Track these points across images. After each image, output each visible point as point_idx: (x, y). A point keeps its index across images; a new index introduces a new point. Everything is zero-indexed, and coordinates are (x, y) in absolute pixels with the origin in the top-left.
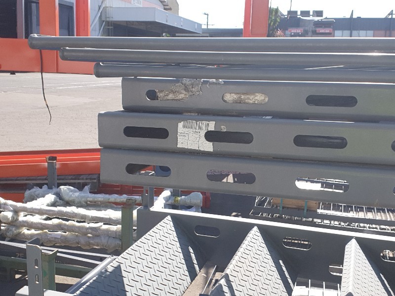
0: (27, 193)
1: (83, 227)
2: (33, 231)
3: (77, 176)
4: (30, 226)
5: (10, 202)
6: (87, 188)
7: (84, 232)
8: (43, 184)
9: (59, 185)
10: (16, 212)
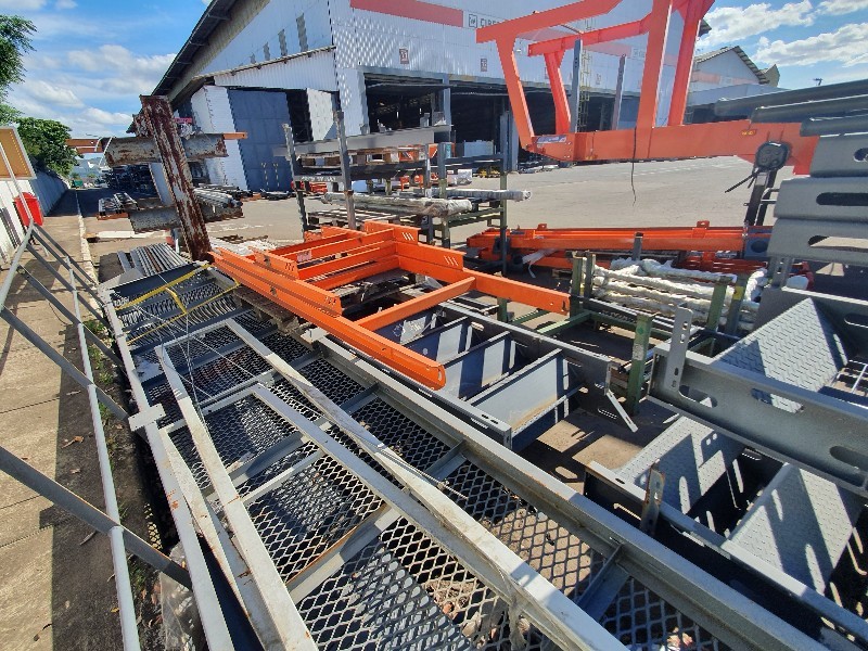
0: (614, 262)
1: (666, 297)
2: (619, 295)
3: (659, 252)
4: (617, 290)
5: (602, 269)
6: (669, 262)
7: (667, 301)
8: (628, 256)
9: (642, 258)
10: (607, 277)
